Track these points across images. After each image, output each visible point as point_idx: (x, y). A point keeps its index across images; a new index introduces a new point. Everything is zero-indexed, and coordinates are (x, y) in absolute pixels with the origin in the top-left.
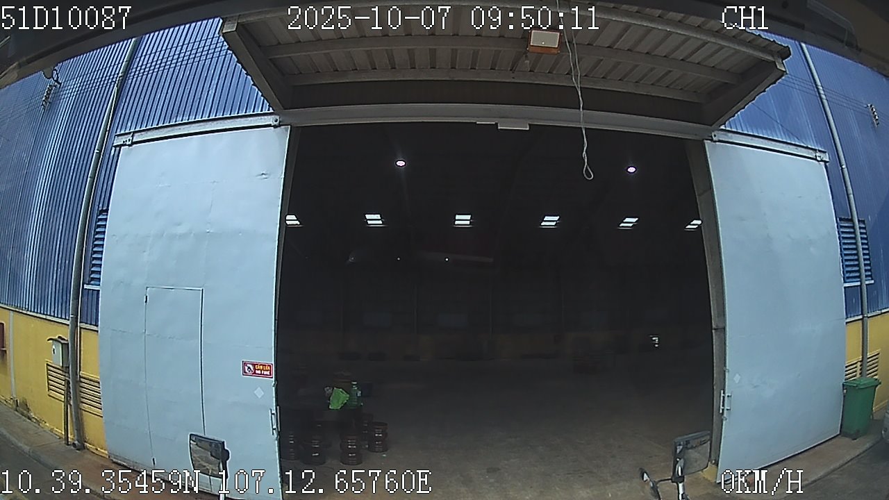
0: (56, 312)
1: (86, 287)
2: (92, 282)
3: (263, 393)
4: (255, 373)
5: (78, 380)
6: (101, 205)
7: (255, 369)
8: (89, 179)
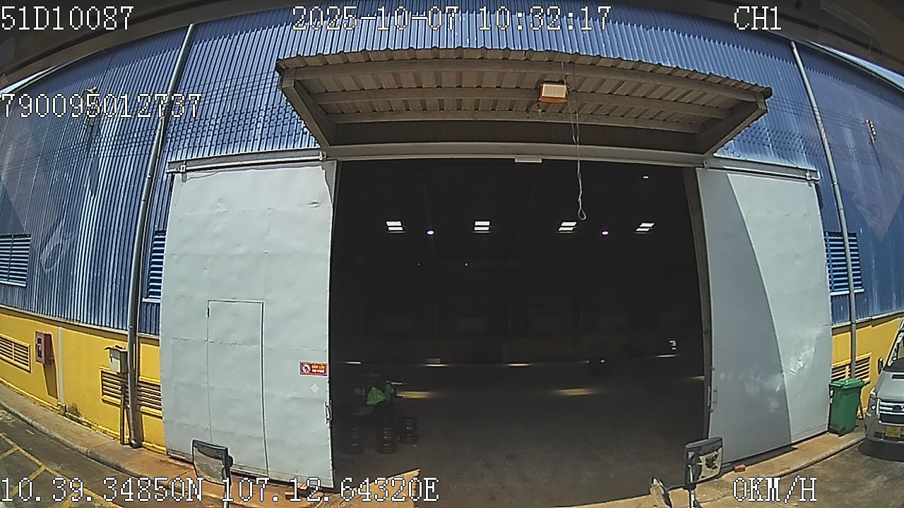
0: (112, 322)
1: (144, 300)
2: (150, 296)
3: (318, 388)
4: (311, 372)
5: (137, 385)
6: (156, 226)
7: (311, 369)
8: (142, 202)
